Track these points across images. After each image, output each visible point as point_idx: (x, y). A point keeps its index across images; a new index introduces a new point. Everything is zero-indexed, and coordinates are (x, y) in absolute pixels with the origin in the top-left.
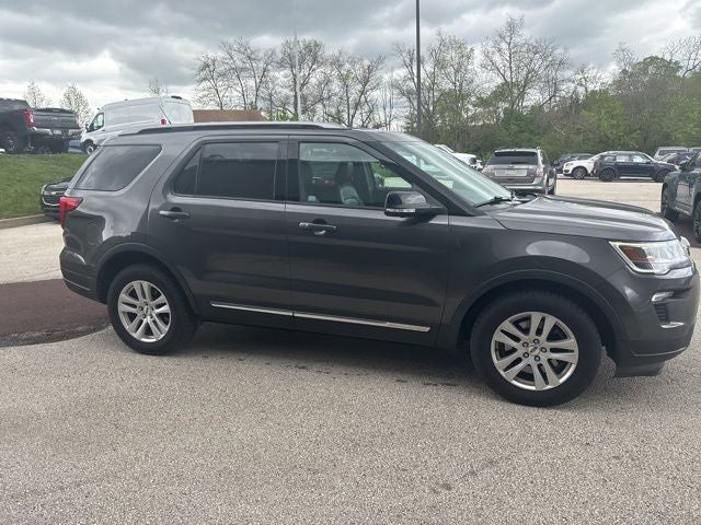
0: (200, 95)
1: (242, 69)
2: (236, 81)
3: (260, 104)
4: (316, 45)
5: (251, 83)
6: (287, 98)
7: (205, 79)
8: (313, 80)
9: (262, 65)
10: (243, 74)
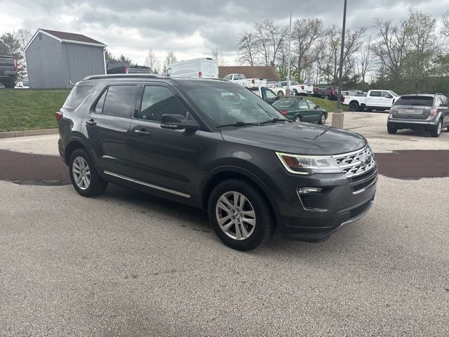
0: (240, 57)
1: (267, 40)
2: (262, 48)
3: (276, 63)
4: (318, 22)
5: (272, 49)
6: (295, 58)
7: (244, 47)
8: (313, 46)
9: (279, 37)
10: (267, 43)
